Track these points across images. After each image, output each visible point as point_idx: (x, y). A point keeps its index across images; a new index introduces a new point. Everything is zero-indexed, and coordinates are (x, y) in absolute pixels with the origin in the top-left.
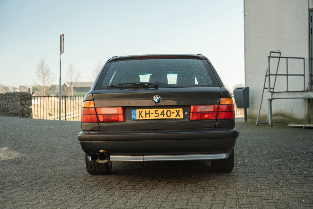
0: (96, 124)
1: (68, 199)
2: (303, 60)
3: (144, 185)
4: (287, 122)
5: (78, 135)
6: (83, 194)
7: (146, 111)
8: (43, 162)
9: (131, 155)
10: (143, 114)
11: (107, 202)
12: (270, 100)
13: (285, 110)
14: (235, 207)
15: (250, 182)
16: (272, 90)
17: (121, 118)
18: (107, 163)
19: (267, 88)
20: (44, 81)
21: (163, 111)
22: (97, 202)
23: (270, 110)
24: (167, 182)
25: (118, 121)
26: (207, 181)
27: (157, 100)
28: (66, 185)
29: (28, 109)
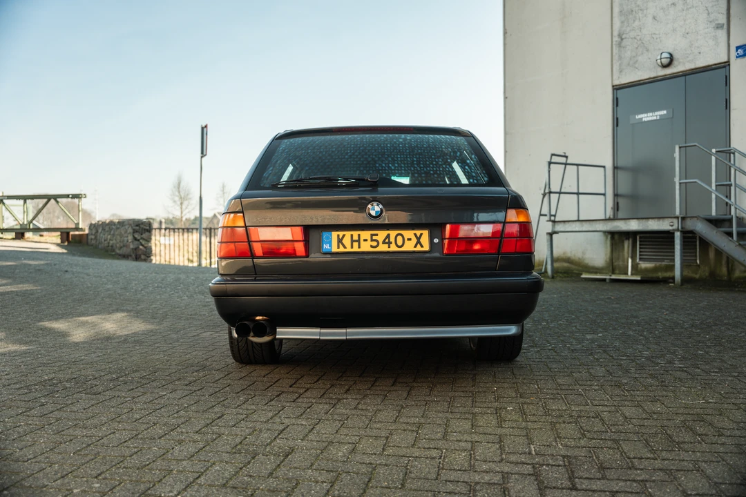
0: (248, 262)
1: (182, 423)
2: (602, 169)
3: (347, 387)
4: (575, 271)
5: (210, 284)
6: (216, 409)
7: (352, 236)
8: (152, 338)
9: (322, 327)
10: (347, 241)
11: (268, 429)
12: (551, 235)
13: (571, 252)
14: (554, 444)
15: (562, 383)
16: (553, 218)
17: (300, 248)
18: (271, 343)
19: (546, 215)
20: (181, 208)
21: (388, 236)
22: (245, 431)
23: (550, 252)
24: (392, 381)
25: (292, 254)
26: (474, 380)
27: (376, 212)
28: (185, 387)
29: (145, 247)
